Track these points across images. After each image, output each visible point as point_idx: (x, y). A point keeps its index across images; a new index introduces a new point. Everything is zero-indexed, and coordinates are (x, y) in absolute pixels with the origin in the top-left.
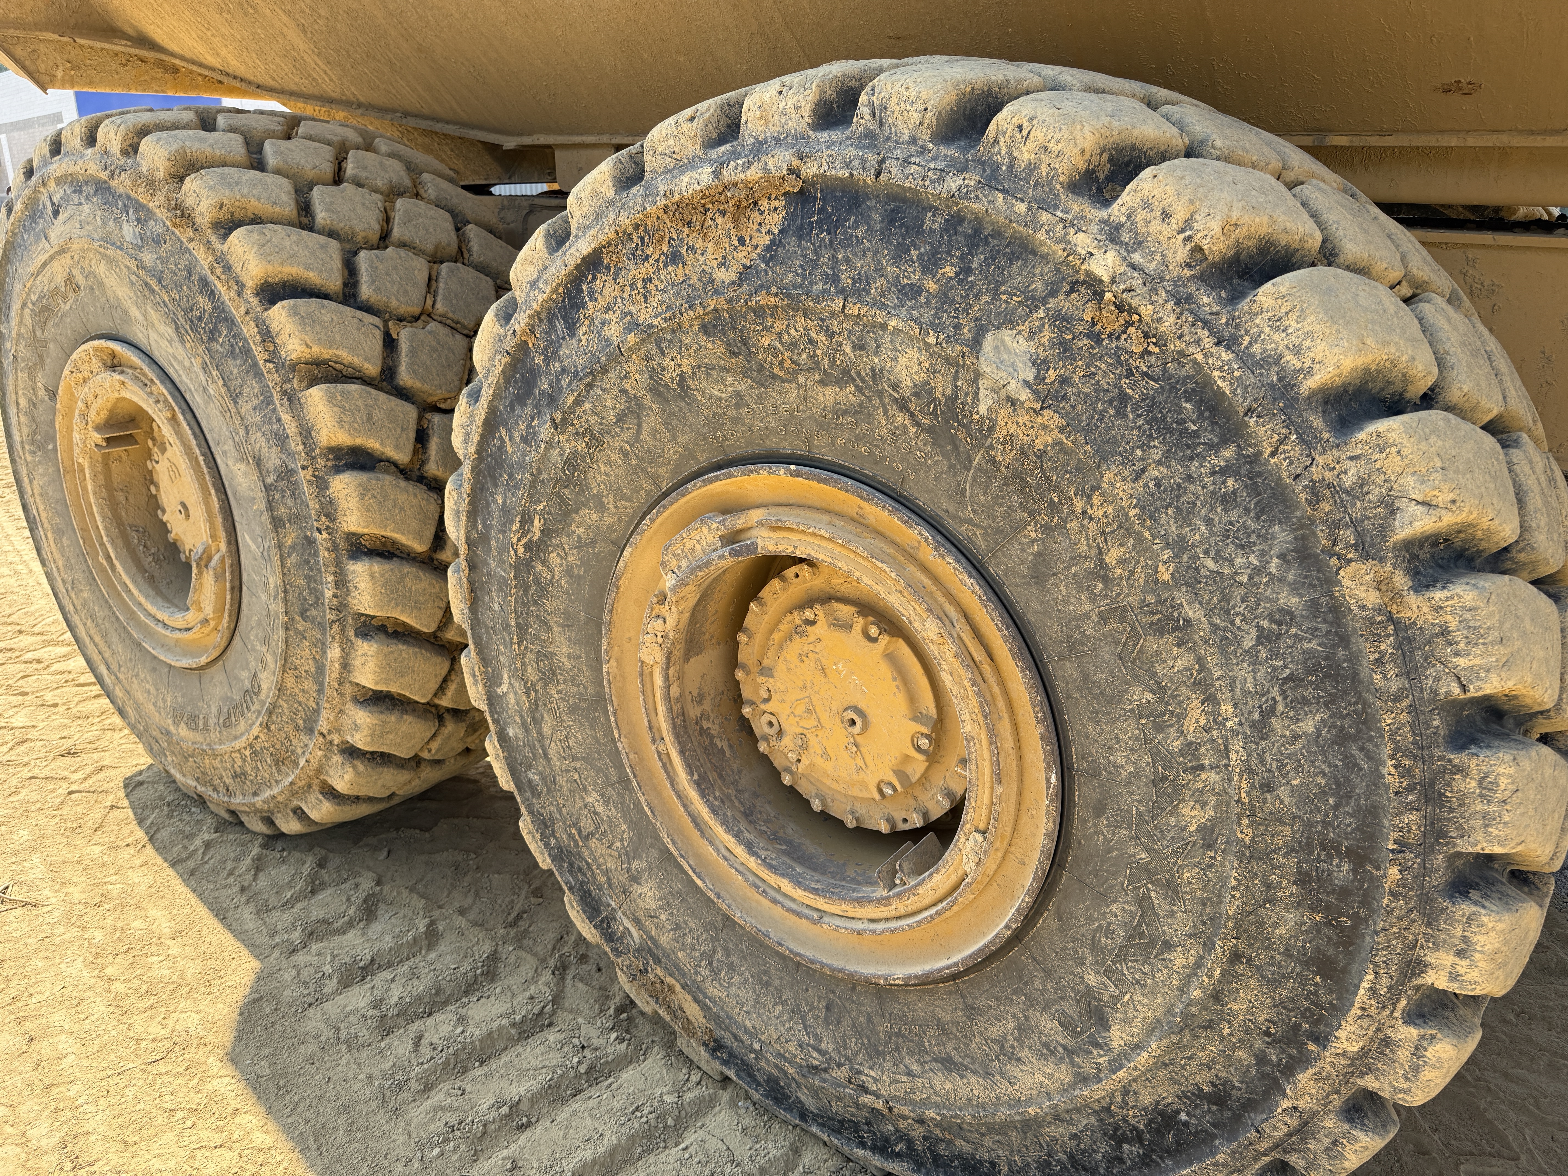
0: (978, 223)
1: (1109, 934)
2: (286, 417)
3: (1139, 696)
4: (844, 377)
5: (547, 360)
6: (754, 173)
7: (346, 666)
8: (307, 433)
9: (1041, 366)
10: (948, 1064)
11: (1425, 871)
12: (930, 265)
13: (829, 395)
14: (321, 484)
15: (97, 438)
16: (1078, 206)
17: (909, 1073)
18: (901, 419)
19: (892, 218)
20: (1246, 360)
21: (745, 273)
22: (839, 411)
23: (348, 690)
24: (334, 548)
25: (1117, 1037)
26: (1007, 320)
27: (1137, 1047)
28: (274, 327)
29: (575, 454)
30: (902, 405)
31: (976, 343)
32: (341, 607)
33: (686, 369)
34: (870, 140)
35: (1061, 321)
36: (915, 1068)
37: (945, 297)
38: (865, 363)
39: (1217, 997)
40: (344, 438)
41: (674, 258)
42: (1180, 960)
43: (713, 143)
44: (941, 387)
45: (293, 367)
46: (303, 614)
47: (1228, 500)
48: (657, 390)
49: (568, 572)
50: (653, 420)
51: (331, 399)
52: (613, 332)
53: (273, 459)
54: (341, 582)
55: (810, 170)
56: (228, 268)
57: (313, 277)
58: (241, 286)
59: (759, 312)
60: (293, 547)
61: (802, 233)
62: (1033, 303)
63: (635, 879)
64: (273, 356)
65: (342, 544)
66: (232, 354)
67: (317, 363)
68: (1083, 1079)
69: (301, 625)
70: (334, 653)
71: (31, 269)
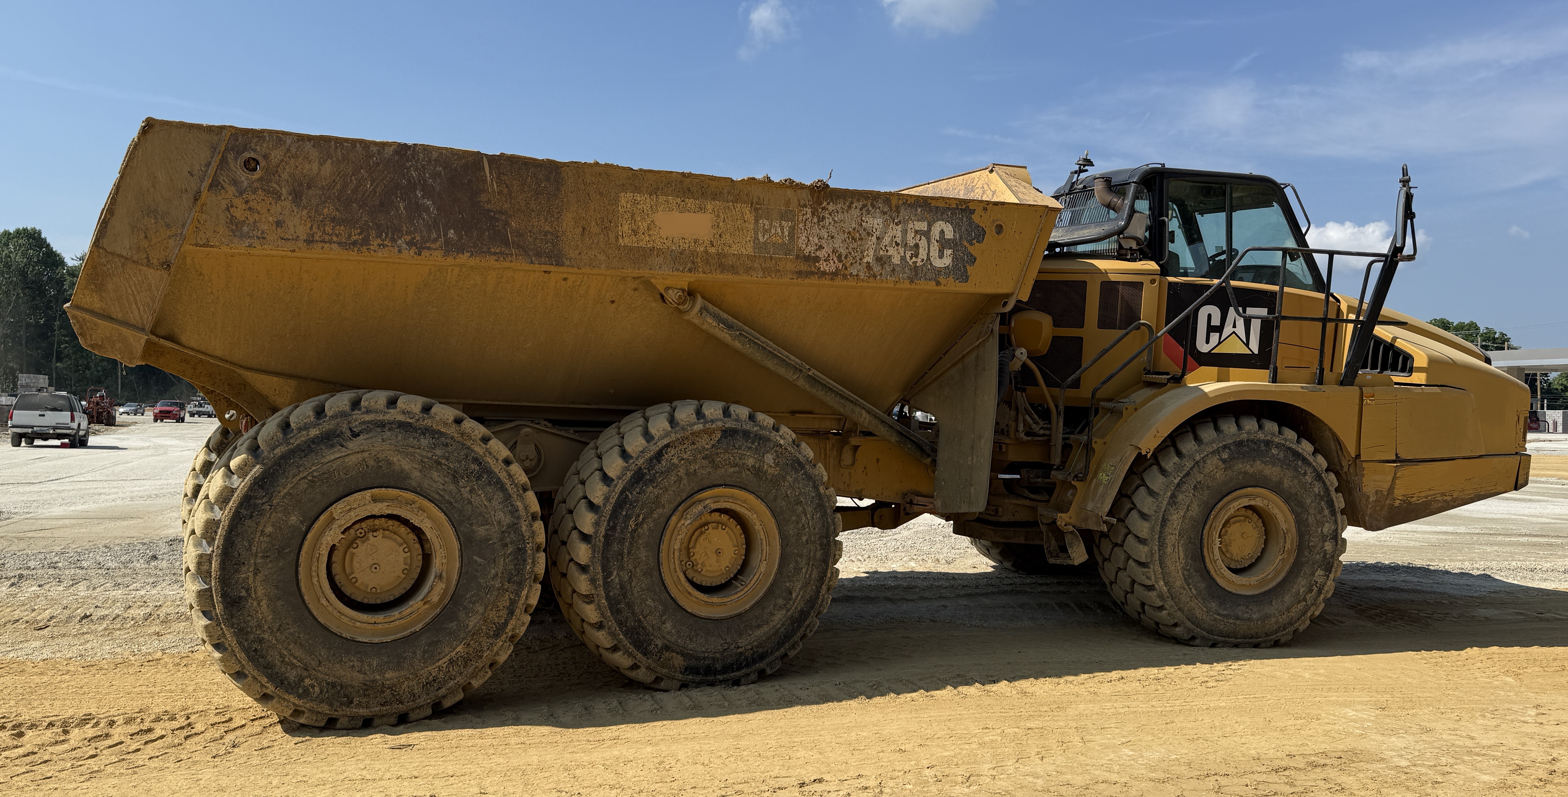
0: (760, 435)
1: (791, 572)
3: (794, 518)
4: (736, 465)
5: (649, 471)
6: (714, 426)
9: (774, 460)
10: (758, 627)
12: (753, 443)
13: (732, 471)
17: (750, 635)
18: (748, 472)
19: (744, 435)
20: (803, 456)
21: (713, 446)
22: (734, 473)
25: (794, 596)
26: (768, 452)
27: (797, 596)
29: (658, 494)
30: (749, 470)
31: (763, 456)
33: (697, 467)
34: (736, 420)
35: (776, 451)
36: (751, 633)
37: (757, 449)
38: (741, 462)
41: (693, 443)
42: (804, 570)
44: (757, 465)
47: (804, 479)
48: (688, 474)
49: (649, 529)
50: (685, 481)
52: (675, 461)
53: (507, 520)
55: (727, 426)
58: (497, 460)
59: (717, 454)
60: (510, 554)
61: (726, 437)
62: (772, 449)
66: (490, 484)
68: (788, 611)
69: (506, 585)
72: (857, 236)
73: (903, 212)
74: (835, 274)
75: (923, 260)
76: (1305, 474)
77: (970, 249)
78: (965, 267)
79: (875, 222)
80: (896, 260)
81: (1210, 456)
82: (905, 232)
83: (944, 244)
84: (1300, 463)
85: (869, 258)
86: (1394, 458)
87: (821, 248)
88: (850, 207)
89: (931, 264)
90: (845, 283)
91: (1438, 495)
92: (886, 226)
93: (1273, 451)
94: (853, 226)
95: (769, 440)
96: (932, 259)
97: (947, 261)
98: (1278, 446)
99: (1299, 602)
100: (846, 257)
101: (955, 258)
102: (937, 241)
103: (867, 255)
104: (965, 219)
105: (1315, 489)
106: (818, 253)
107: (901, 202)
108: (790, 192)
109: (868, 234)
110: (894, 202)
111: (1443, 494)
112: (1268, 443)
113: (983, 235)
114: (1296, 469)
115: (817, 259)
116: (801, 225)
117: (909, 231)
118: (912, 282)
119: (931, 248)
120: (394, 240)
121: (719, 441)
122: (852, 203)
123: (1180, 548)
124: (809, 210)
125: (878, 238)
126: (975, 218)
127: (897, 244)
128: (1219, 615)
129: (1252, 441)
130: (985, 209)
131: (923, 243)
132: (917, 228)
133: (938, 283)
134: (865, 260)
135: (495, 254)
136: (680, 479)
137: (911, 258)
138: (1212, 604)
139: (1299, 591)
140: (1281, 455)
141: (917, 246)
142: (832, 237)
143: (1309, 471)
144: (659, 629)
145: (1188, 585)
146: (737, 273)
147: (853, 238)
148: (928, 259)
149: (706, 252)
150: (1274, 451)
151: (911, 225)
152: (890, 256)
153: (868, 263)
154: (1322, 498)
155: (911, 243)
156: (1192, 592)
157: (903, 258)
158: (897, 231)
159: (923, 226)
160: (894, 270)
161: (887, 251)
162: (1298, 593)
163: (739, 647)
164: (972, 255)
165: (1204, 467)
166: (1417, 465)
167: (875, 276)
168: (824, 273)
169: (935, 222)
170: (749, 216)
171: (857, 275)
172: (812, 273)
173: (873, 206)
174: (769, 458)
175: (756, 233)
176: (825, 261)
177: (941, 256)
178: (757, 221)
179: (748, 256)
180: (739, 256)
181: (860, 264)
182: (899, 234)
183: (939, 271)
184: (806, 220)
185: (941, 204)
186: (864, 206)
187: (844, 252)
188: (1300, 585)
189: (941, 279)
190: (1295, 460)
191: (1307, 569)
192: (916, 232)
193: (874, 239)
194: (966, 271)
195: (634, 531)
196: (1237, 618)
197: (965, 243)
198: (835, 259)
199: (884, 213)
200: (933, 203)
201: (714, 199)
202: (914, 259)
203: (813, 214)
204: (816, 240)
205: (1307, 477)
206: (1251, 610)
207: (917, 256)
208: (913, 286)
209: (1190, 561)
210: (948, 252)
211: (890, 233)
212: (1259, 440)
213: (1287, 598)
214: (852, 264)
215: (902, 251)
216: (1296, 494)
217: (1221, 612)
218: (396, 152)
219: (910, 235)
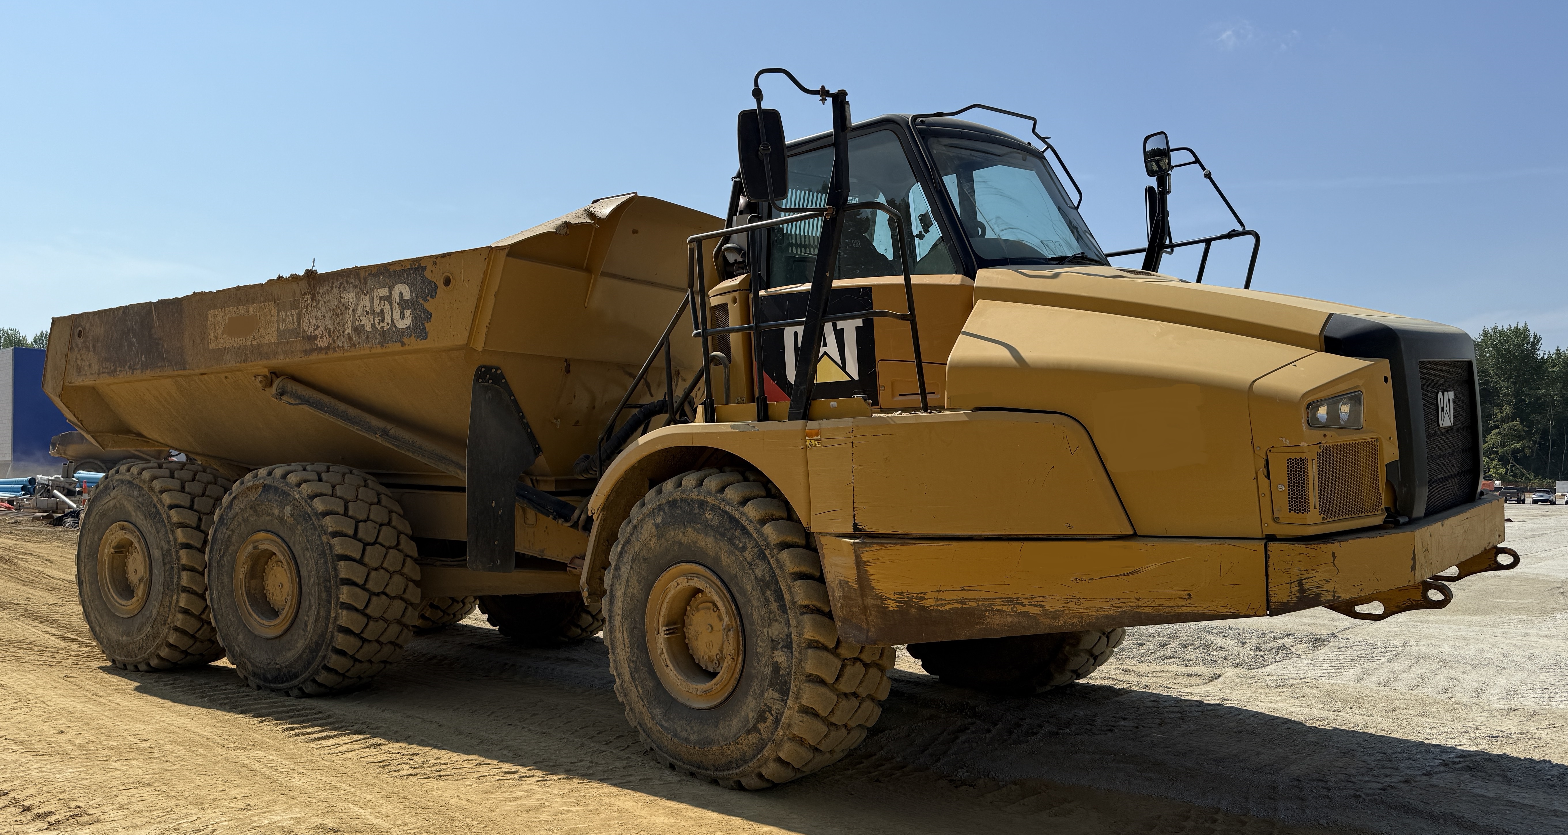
0: (284, 490)
2: (171, 536)
4: (269, 514)
5: (226, 516)
7: (177, 601)
8: (175, 540)
9: (291, 511)
10: (289, 650)
11: (336, 582)
12: (279, 497)
13: (268, 518)
14: (177, 552)
15: (112, 550)
16: (296, 488)
19: (275, 490)
20: (312, 509)
22: (269, 521)
23: (177, 609)
24: (179, 568)
26: (288, 505)
28: (171, 515)
29: (230, 535)
30: (277, 519)
31: (284, 508)
32: (178, 584)
33: (248, 515)
34: (273, 478)
35: (293, 504)
36: (285, 654)
37: (281, 501)
38: (271, 512)
39: (318, 613)
40: (184, 541)
41: (247, 496)
43: (254, 478)
44: (280, 515)
45: (174, 524)
46: (168, 589)
47: (311, 529)
48: (244, 520)
49: (228, 561)
50: (243, 526)
51: (182, 531)
52: (237, 510)
53: (166, 547)
54: (179, 578)
55: (265, 482)
56: (161, 502)
57: (182, 503)
58: (164, 505)
59: (258, 505)
60: (167, 571)
61: (264, 492)
62: (291, 502)
63: (238, 635)
64: (169, 522)
65: (180, 567)
66: (159, 522)
67: (180, 523)
68: (306, 640)
69: (167, 591)
70: (175, 597)
71: (103, 503)
72: (339, 312)
73: (369, 283)
74: (328, 348)
75: (388, 324)
76: (744, 548)
77: (426, 305)
78: (423, 324)
79: (350, 297)
80: (368, 328)
81: (647, 519)
82: (372, 301)
83: (404, 304)
84: (738, 533)
85: (349, 331)
86: (850, 530)
87: (317, 327)
88: (332, 288)
89: (395, 327)
90: (336, 355)
91: (998, 602)
92: (358, 298)
93: (707, 515)
94: (336, 303)
95: (290, 495)
96: (395, 322)
97: (408, 321)
98: (713, 508)
99: (749, 732)
100: (334, 331)
101: (414, 318)
102: (398, 304)
103: (348, 328)
104: (418, 278)
105: (757, 571)
106: (316, 332)
107: (367, 274)
108: (294, 285)
109: (346, 308)
110: (362, 274)
111: (1010, 601)
112: (702, 504)
113: (436, 290)
114: (731, 542)
115: (315, 337)
116: (304, 311)
117: (375, 299)
118: (382, 346)
119: (394, 312)
120: (124, 367)
121: (260, 495)
122: (333, 283)
123: (625, 633)
124: (309, 297)
125: (353, 311)
126: (428, 274)
127: (367, 313)
128: (662, 726)
129: (686, 501)
130: (435, 263)
131: (387, 308)
132: (381, 295)
133: (403, 344)
134: (346, 333)
135: (159, 367)
136: (239, 525)
137: (379, 324)
138: (658, 710)
139: (748, 715)
140: (716, 522)
141: (382, 311)
142: (324, 317)
143: (750, 545)
144: (236, 638)
145: (634, 681)
146: (269, 359)
147: (337, 315)
148: (393, 322)
149: (252, 345)
150: (709, 516)
151: (376, 294)
152: (363, 325)
153: (349, 334)
154: (767, 585)
155: (378, 310)
156: (638, 691)
157: (373, 325)
158: (365, 301)
159: (385, 292)
160: (368, 337)
161: (361, 321)
162: (746, 719)
163: (277, 664)
164: (428, 312)
165: (641, 533)
166: (907, 544)
167: (355, 346)
168: (321, 349)
169: (394, 286)
170: (274, 311)
171: (343, 347)
172: (312, 350)
173: (347, 282)
174: (288, 509)
175: (278, 324)
176: (321, 338)
177: (402, 318)
178: (278, 313)
179: (275, 343)
180: (269, 344)
181: (344, 336)
182: (368, 304)
183: (402, 333)
184: (308, 305)
185: (398, 268)
186: (341, 284)
187: (331, 327)
188: (749, 708)
189: (405, 340)
190: (732, 529)
191: (755, 687)
192: (381, 298)
193: (351, 311)
194: (424, 328)
195: (219, 561)
196: (675, 735)
197: (421, 301)
198: (327, 335)
199: (355, 287)
200: (392, 269)
201: (253, 303)
202: (382, 324)
203: (312, 299)
204: (314, 321)
205: (746, 554)
206: (692, 728)
207: (383, 321)
208: (384, 350)
209: (636, 651)
210: (408, 312)
211: (361, 304)
212: (692, 500)
213: (736, 724)
214: (338, 337)
215: (371, 318)
216: (736, 577)
217: (664, 723)
218: (123, 312)
219: (377, 302)
